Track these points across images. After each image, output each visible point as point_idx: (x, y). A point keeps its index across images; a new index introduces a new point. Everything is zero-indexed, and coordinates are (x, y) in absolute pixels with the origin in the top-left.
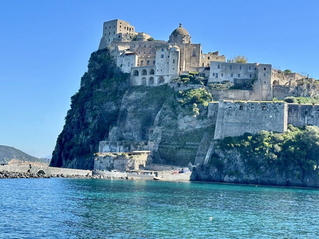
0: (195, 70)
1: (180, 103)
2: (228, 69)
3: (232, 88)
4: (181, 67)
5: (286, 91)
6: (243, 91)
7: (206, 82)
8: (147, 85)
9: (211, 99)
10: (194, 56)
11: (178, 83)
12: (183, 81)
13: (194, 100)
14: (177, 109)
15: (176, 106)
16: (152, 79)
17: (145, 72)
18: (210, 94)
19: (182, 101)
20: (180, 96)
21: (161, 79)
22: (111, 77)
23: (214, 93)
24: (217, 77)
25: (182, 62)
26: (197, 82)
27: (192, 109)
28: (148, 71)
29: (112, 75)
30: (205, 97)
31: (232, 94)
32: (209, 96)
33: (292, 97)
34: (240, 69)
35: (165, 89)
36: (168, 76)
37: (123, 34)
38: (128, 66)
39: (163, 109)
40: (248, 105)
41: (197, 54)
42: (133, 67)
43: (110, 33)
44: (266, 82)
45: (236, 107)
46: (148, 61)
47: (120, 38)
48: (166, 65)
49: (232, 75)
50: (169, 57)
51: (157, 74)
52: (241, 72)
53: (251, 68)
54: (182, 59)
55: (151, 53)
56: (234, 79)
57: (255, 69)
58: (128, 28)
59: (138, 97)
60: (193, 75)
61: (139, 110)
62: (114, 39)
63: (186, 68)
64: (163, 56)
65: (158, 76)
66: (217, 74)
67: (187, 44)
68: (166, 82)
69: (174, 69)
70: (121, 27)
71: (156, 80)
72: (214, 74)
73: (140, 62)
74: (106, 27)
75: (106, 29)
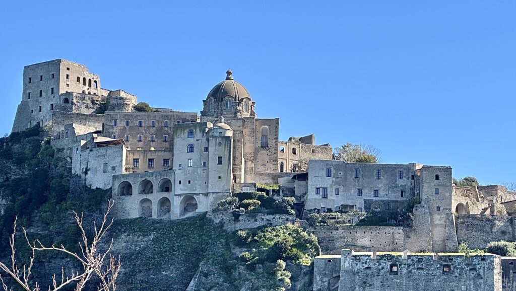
0: (269, 181)
1: (244, 259)
2: (351, 178)
3: (362, 223)
4: (237, 173)
5: (487, 229)
6: (389, 230)
7: (299, 207)
8: (155, 216)
9: (317, 249)
10: (265, 146)
11: (233, 213)
12: (246, 206)
13: (278, 252)
14: (236, 274)
15: (234, 267)
16: (165, 202)
17: (147, 187)
18: (314, 238)
19: (247, 255)
20: (241, 243)
21: (189, 202)
22: (61, 199)
23: (322, 235)
24: (325, 197)
25: (237, 162)
26: (280, 209)
27: (274, 274)
28: (156, 183)
29: (63, 194)
30: (302, 245)
31: (365, 237)
32: (311, 242)
33: (502, 243)
34: (379, 178)
35: (201, 226)
36: (206, 195)
37: (75, 94)
38: (104, 172)
39: (200, 276)
40: (409, 261)
41: (271, 143)
42: (117, 173)
43: (41, 91)
44: (442, 208)
45: (383, 268)
46: (151, 160)
47: (67, 105)
48: (200, 170)
49: (360, 192)
50: (206, 149)
51: (178, 192)
52: (381, 185)
53: (404, 175)
54: (237, 155)
55: (155, 139)
56: (366, 201)
57: (413, 177)
58: (84, 79)
59: (133, 247)
60: (267, 192)
61: (140, 277)
62: (52, 105)
63: (248, 176)
64: (191, 148)
65: (180, 195)
66: (325, 189)
67: (247, 118)
68: (201, 209)
69: (220, 178)
70: (70, 77)
71: (176, 204)
72: (318, 189)
73: (132, 161)
74: (30, 79)
75: (30, 82)
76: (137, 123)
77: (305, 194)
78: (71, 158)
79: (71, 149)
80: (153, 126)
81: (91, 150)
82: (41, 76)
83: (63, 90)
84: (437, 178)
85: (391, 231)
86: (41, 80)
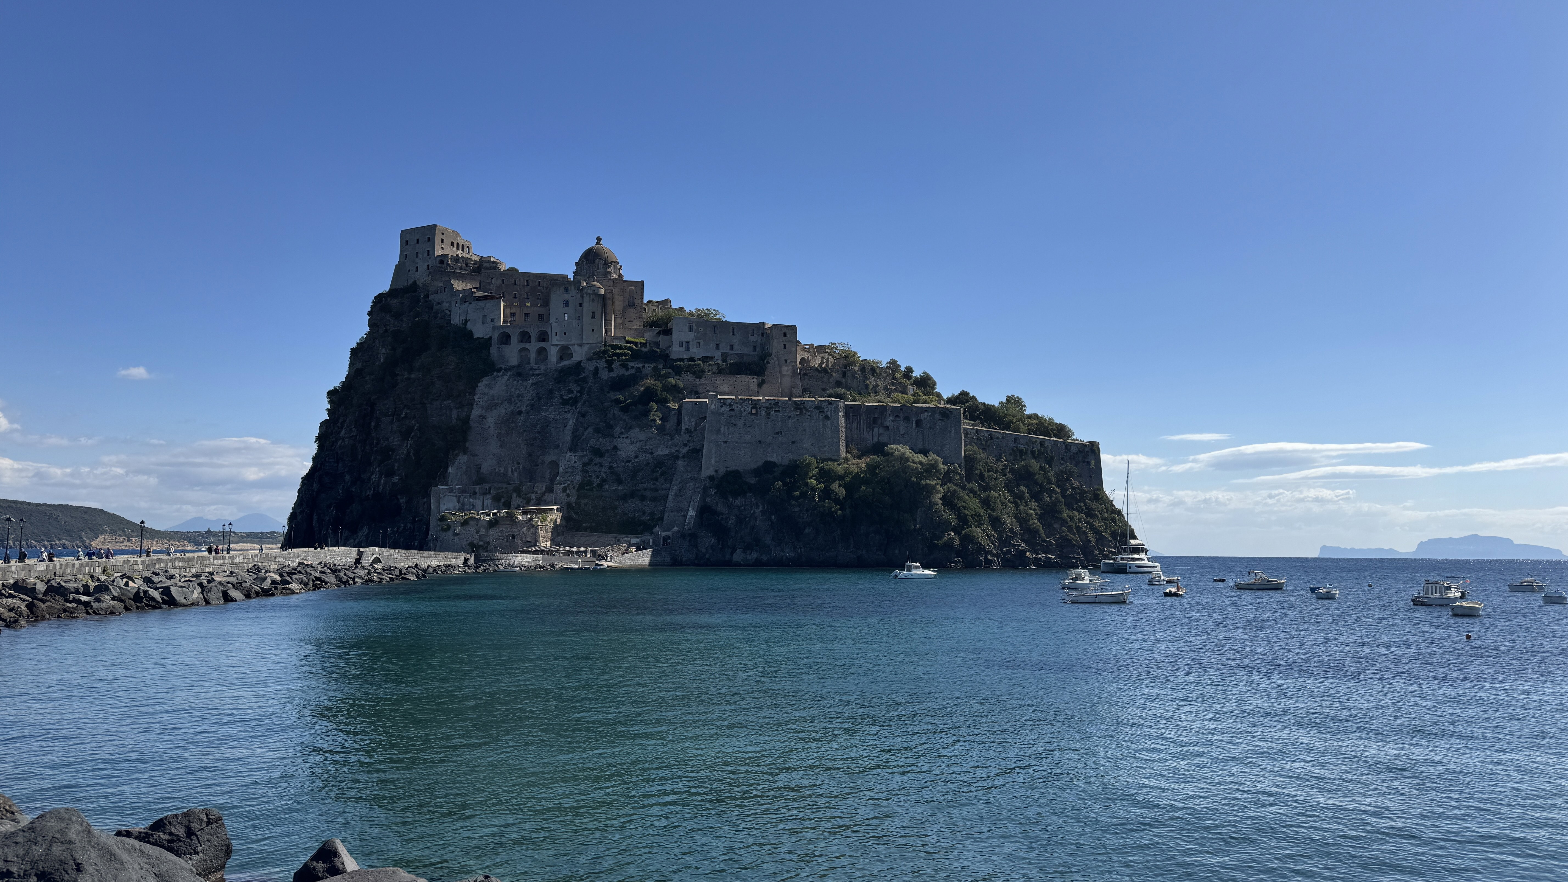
0: (637, 334)
1: (618, 402)
2: (710, 334)
3: (722, 372)
4: (608, 327)
5: (825, 378)
6: (744, 378)
7: (665, 359)
8: (533, 364)
9: (683, 394)
10: (631, 305)
11: (607, 361)
12: (618, 356)
13: (650, 396)
14: (611, 414)
15: (609, 408)
16: (542, 351)
17: (525, 337)
18: (680, 384)
19: (620, 398)
20: (615, 388)
21: (564, 351)
22: (442, 346)
23: (686, 382)
24: (688, 349)
25: (608, 318)
27: (645, 415)
28: (534, 334)
30: (670, 390)
31: (726, 384)
32: (678, 388)
33: (841, 391)
34: (734, 334)
35: (577, 373)
36: (581, 345)
37: (450, 257)
38: (483, 323)
39: (578, 416)
40: (767, 405)
41: (637, 302)
42: (496, 324)
43: (417, 253)
44: (788, 361)
45: (745, 411)
46: (527, 315)
47: (443, 266)
48: (575, 324)
49: (718, 346)
50: (581, 305)
51: (555, 342)
52: (735, 340)
53: (755, 332)
54: (608, 311)
55: (530, 297)
56: (723, 354)
57: (763, 334)
58: (458, 244)
59: (513, 390)
60: (636, 344)
62: (428, 266)
63: (617, 331)
64: (566, 304)
65: (557, 345)
66: (688, 343)
67: (616, 279)
68: (576, 358)
69: (593, 330)
70: (445, 241)
71: (553, 353)
72: (681, 342)
73: (509, 315)
74: (407, 241)
75: (407, 244)
76: (513, 281)
77: (670, 347)
78: (450, 311)
79: (450, 303)
80: (527, 285)
81: (470, 303)
82: (418, 240)
83: (438, 252)
84: (785, 335)
85: (747, 380)
86: (418, 243)
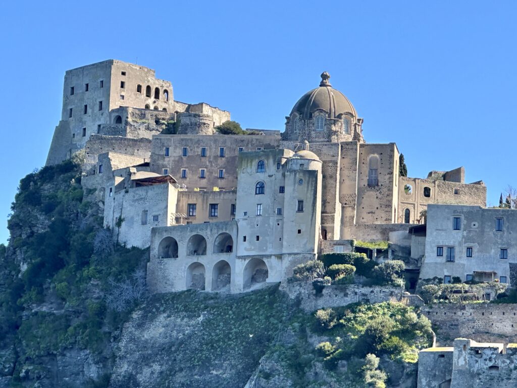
0: (377, 236)
1: (322, 353)
2: (490, 232)
3: (502, 299)
4: (328, 225)
7: (413, 279)
8: (209, 289)
9: (430, 338)
10: (373, 184)
11: (315, 284)
12: (333, 274)
13: (371, 342)
14: (310, 375)
15: (309, 364)
16: (223, 268)
17: (199, 246)
18: (426, 321)
19: (327, 345)
20: (322, 329)
21: (258, 268)
23: (441, 316)
24: (451, 259)
25: (328, 209)
26: (381, 279)
27: (361, 375)
28: (211, 239)
29: (85, 255)
30: (408, 333)
31: (503, 321)
32: (421, 328)
35: (271, 304)
36: (280, 257)
38: (144, 223)
39: (259, 377)
41: (383, 179)
42: (160, 225)
48: (273, 221)
49: (504, 253)
50: (283, 190)
51: (242, 252)
54: (329, 197)
55: (225, 176)
56: (513, 267)
60: (370, 252)
61: (180, 378)
63: (346, 230)
64: (261, 189)
65: (245, 258)
66: (452, 249)
67: (347, 143)
68: (273, 278)
69: (300, 232)
71: (239, 271)
72: (440, 248)
73: (185, 207)
76: (200, 151)
77: (421, 256)
78: (103, 203)
79: (104, 190)
80: (222, 156)
